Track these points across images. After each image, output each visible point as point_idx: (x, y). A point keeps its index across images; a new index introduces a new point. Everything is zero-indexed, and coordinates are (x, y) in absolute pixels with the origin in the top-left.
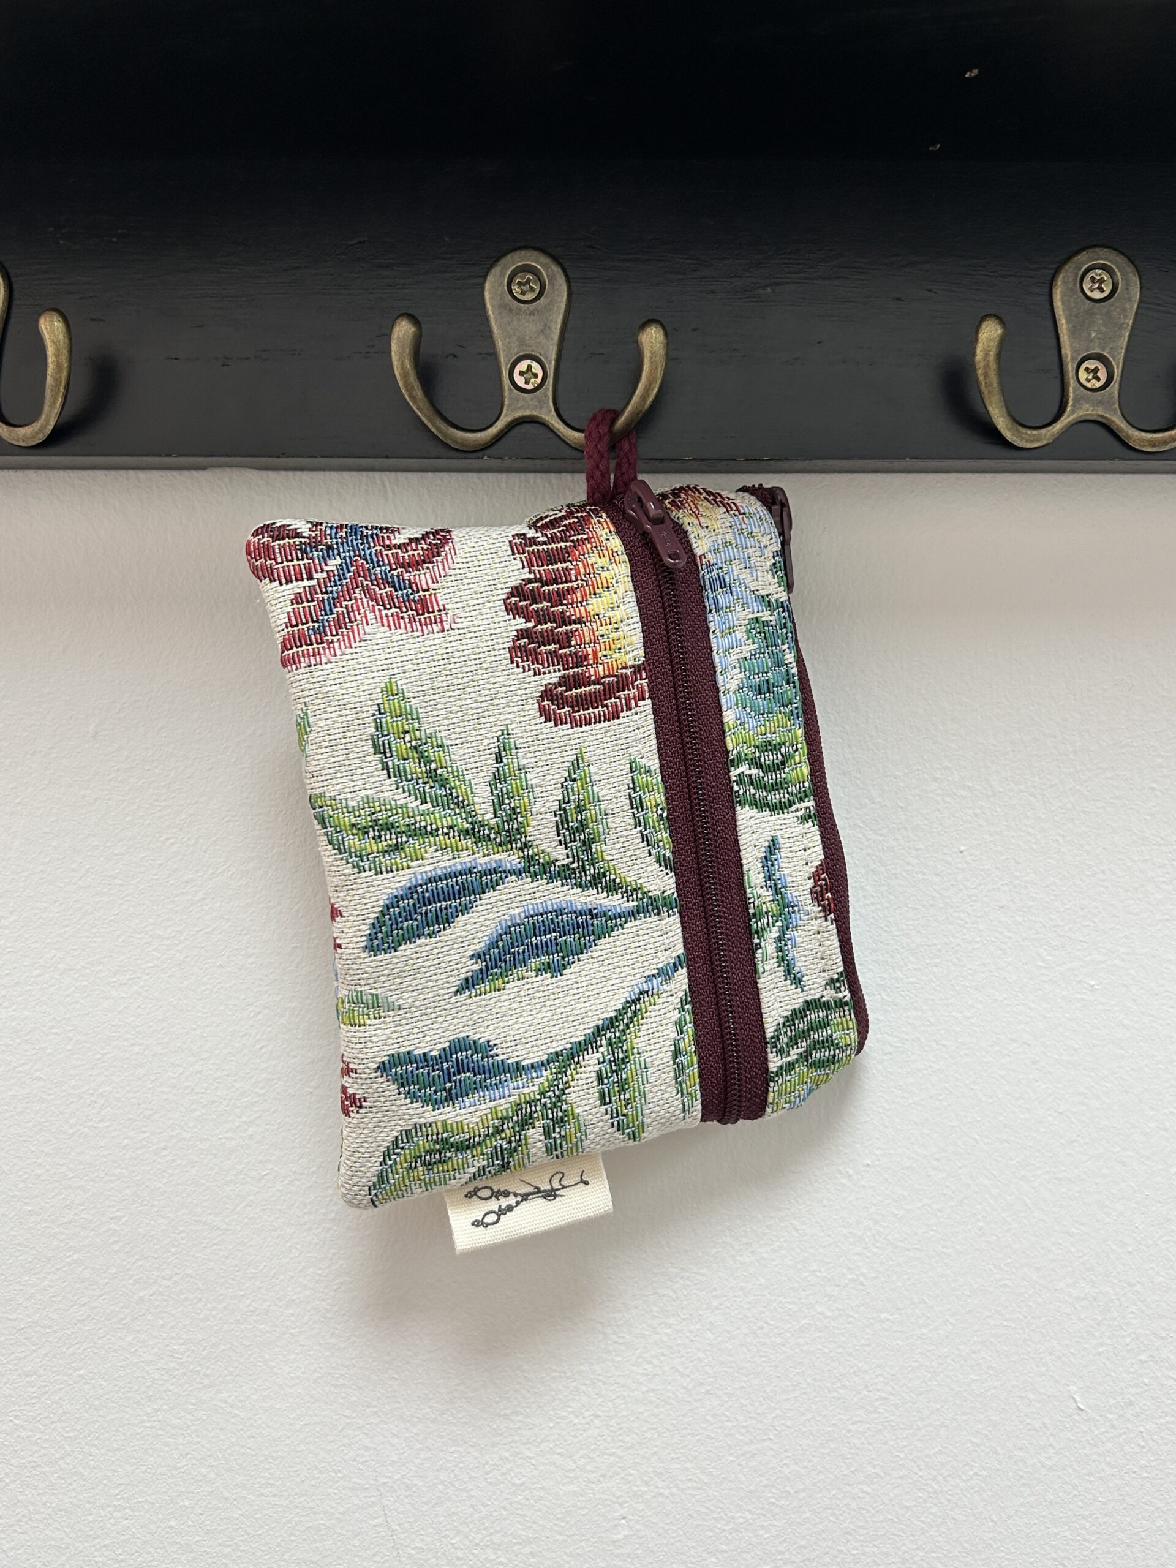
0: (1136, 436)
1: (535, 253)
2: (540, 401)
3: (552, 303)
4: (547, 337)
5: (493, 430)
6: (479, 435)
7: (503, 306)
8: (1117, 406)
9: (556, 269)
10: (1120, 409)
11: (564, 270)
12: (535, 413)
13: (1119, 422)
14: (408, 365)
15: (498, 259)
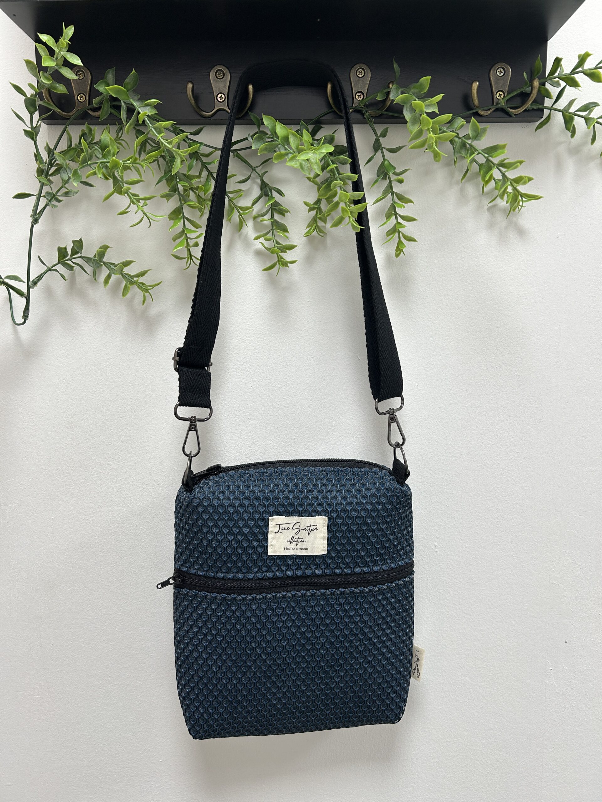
1: (222, 66)
2: (224, 104)
3: (226, 79)
4: (225, 88)
5: (213, 112)
6: (209, 113)
7: (214, 80)
9: (227, 70)
11: (229, 71)
12: (223, 107)
14: (191, 94)
15: (212, 68)
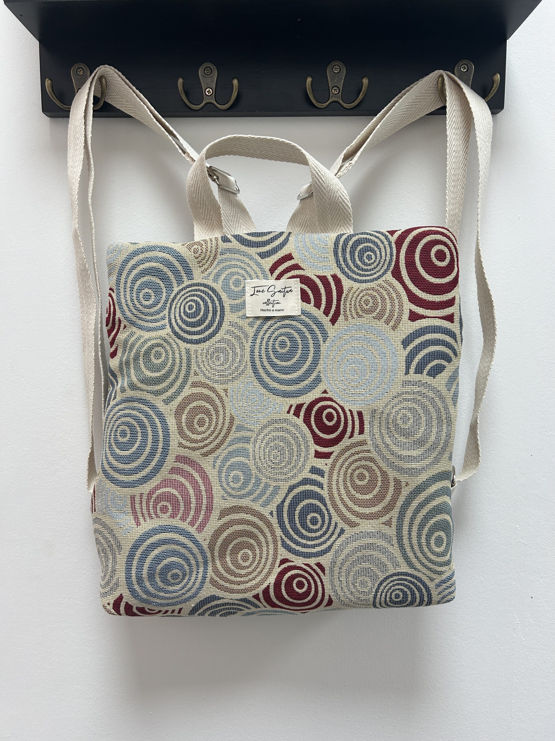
0: (345, 105)
1: (210, 63)
2: (212, 98)
3: (214, 75)
4: (213, 83)
5: (201, 105)
6: (198, 106)
7: (202, 76)
8: (341, 98)
9: (215, 67)
10: (342, 98)
11: (217, 67)
12: (211, 101)
13: (341, 102)
14: (182, 88)
15: (201, 65)
